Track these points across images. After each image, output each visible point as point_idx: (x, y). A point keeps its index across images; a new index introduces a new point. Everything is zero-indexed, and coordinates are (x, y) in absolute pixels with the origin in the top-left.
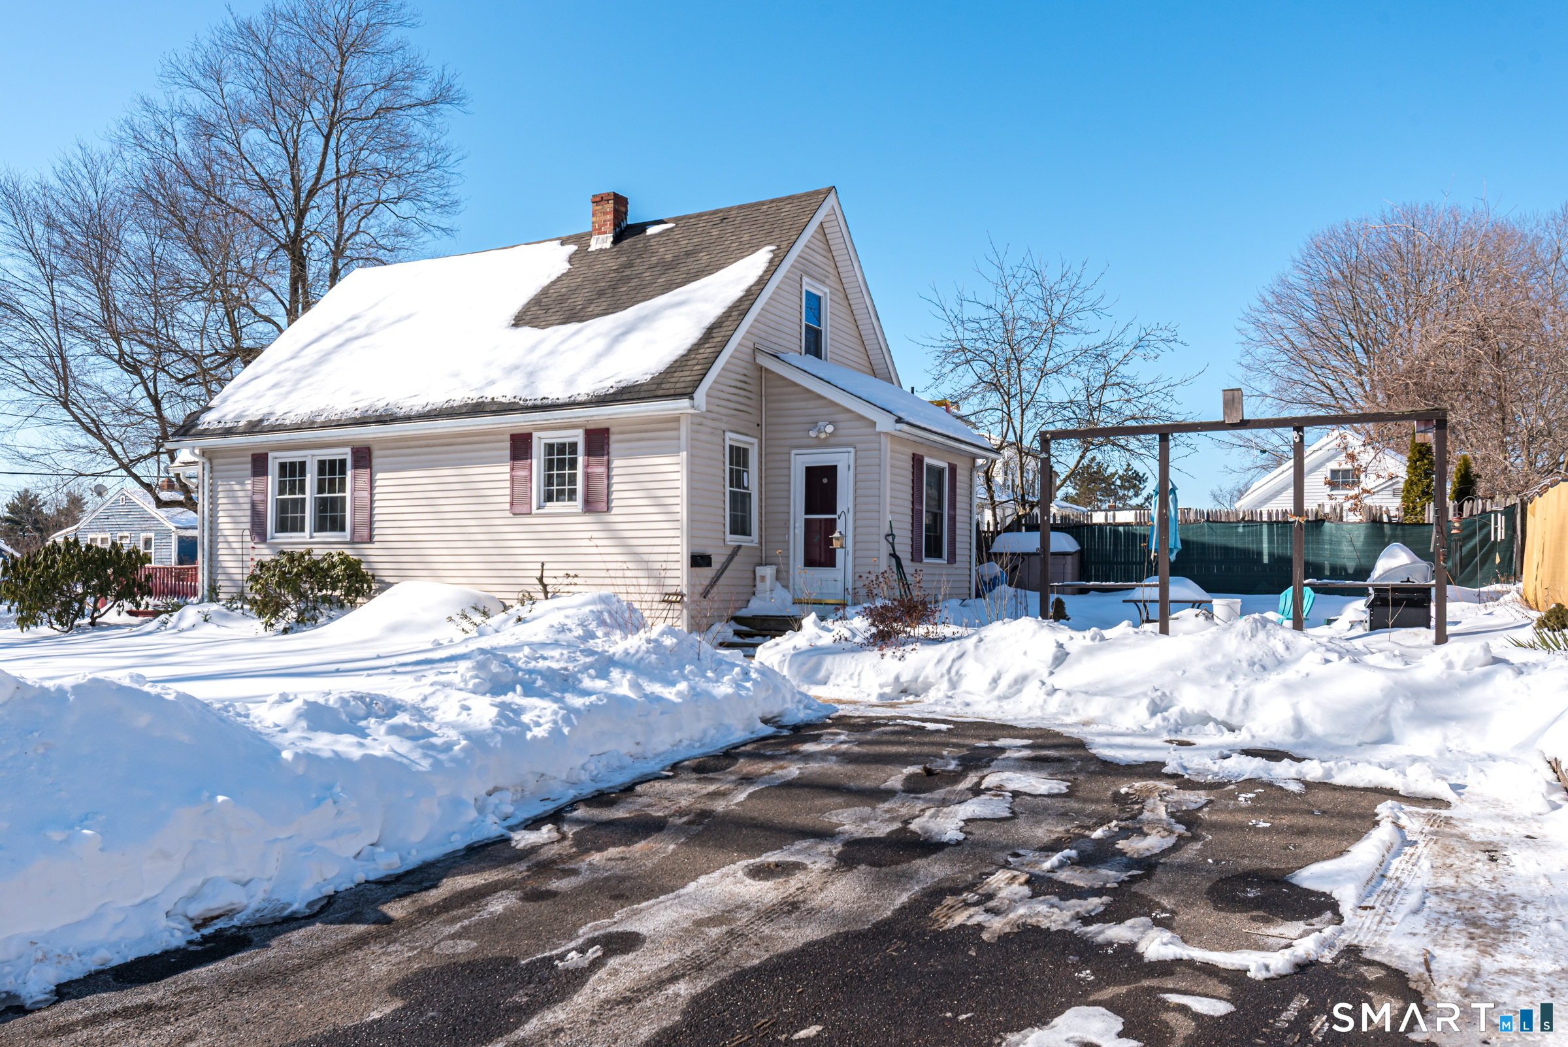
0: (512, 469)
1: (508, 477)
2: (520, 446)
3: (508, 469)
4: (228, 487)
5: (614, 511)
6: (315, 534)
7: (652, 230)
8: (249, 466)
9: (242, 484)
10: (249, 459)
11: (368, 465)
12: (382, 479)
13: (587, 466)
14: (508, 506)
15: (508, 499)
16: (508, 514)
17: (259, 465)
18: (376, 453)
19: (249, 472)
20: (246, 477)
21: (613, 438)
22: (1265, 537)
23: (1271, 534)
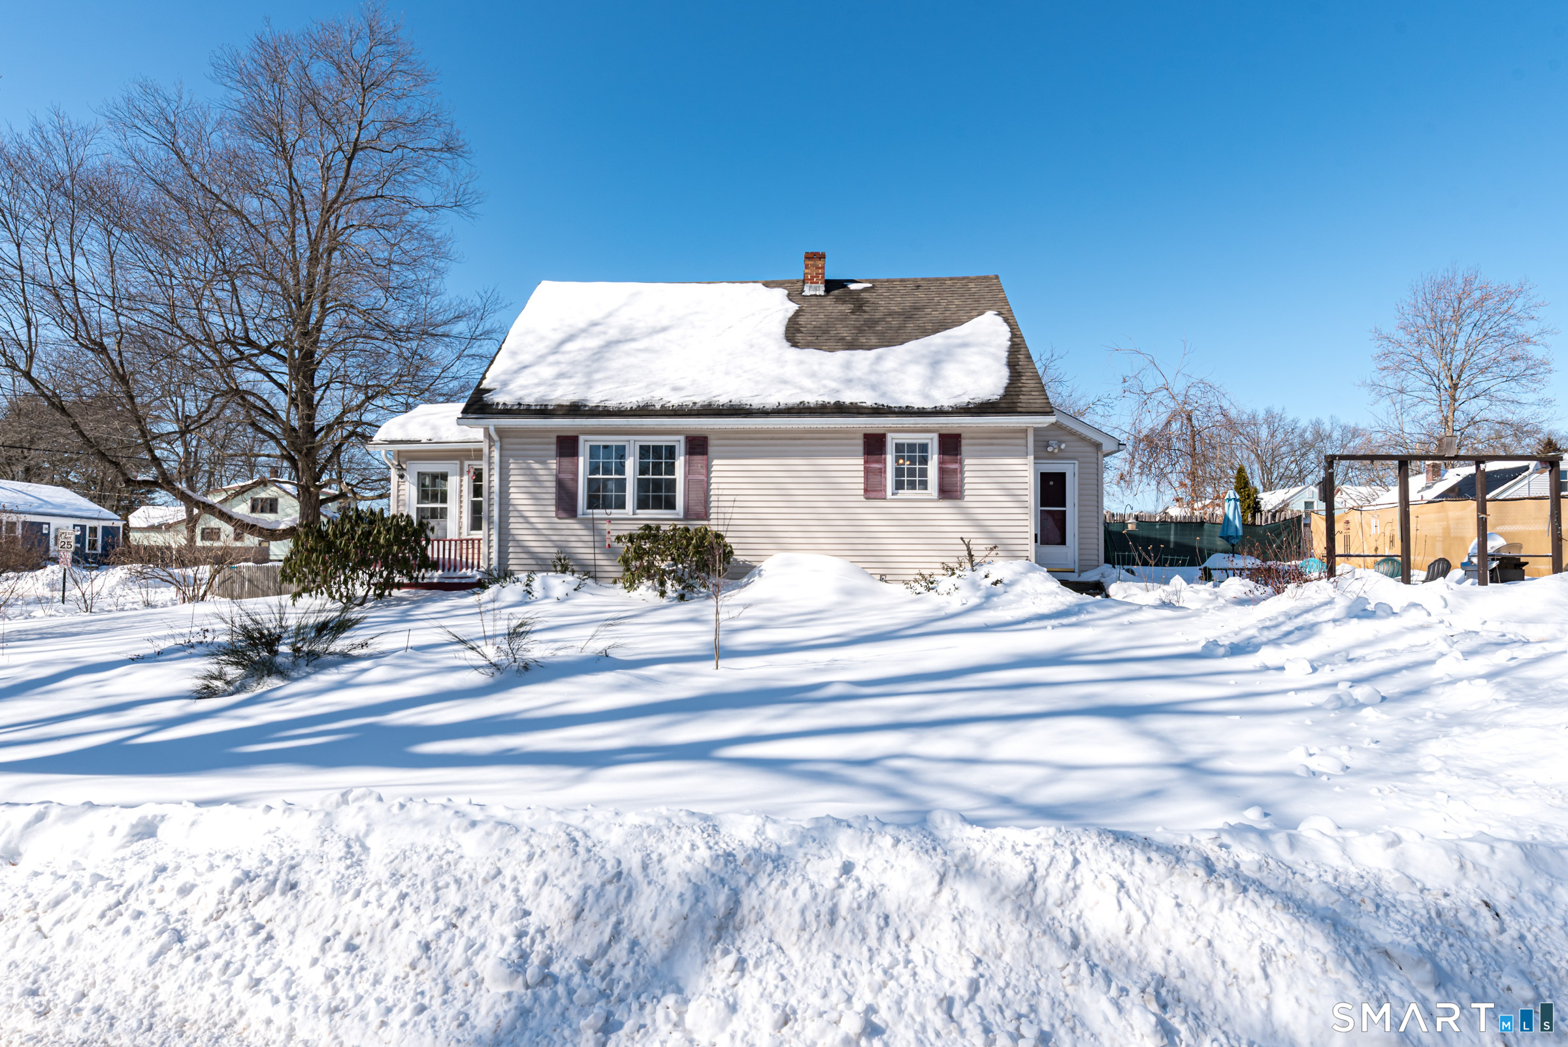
0: (866, 462)
1: (862, 468)
2: (874, 445)
3: (862, 462)
4: (524, 465)
5: (967, 498)
6: (638, 511)
7: (853, 287)
8: (554, 447)
9: (543, 462)
10: (554, 440)
11: (704, 452)
12: (718, 465)
13: (941, 462)
14: (862, 492)
15: (862, 486)
16: (862, 498)
17: (567, 446)
18: (711, 442)
19: (554, 452)
20: (550, 457)
21: (963, 442)
22: (1172, 532)
23: (1176, 530)
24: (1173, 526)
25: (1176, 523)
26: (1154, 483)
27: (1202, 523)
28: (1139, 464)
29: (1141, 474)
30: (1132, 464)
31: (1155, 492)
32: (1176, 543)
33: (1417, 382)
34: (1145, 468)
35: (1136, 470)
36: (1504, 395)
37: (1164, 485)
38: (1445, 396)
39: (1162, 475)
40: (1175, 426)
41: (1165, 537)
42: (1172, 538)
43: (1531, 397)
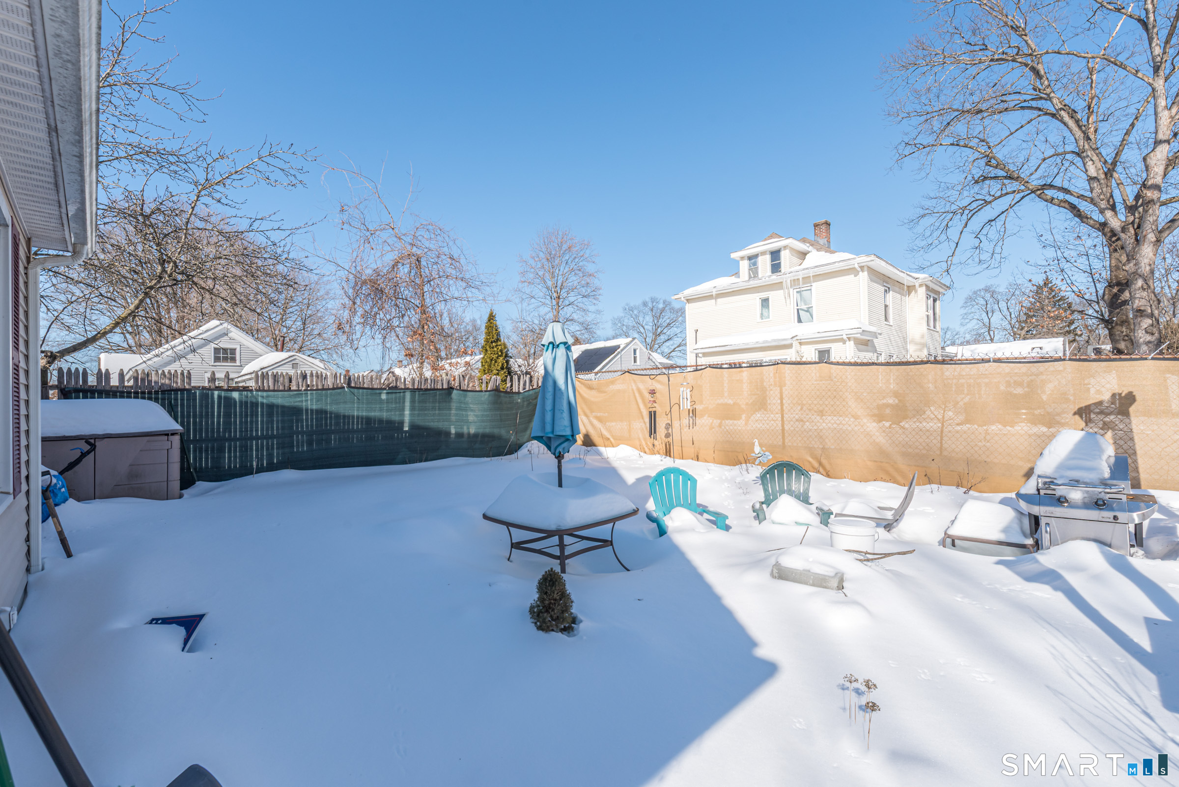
22: (407, 404)
23: (413, 401)
24: (408, 395)
25: (413, 391)
26: (378, 336)
27: (451, 389)
28: (360, 312)
29: (364, 324)
30: (353, 312)
31: (380, 347)
32: (413, 426)
33: (539, 291)
34: (369, 319)
35: (357, 319)
36: (580, 305)
37: (392, 339)
38: (554, 302)
39: (389, 328)
40: (403, 271)
41: (395, 417)
42: (407, 419)
43: (592, 308)
